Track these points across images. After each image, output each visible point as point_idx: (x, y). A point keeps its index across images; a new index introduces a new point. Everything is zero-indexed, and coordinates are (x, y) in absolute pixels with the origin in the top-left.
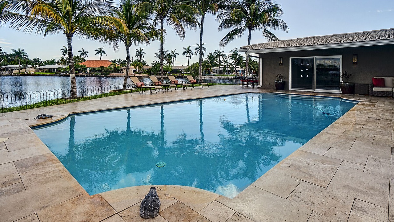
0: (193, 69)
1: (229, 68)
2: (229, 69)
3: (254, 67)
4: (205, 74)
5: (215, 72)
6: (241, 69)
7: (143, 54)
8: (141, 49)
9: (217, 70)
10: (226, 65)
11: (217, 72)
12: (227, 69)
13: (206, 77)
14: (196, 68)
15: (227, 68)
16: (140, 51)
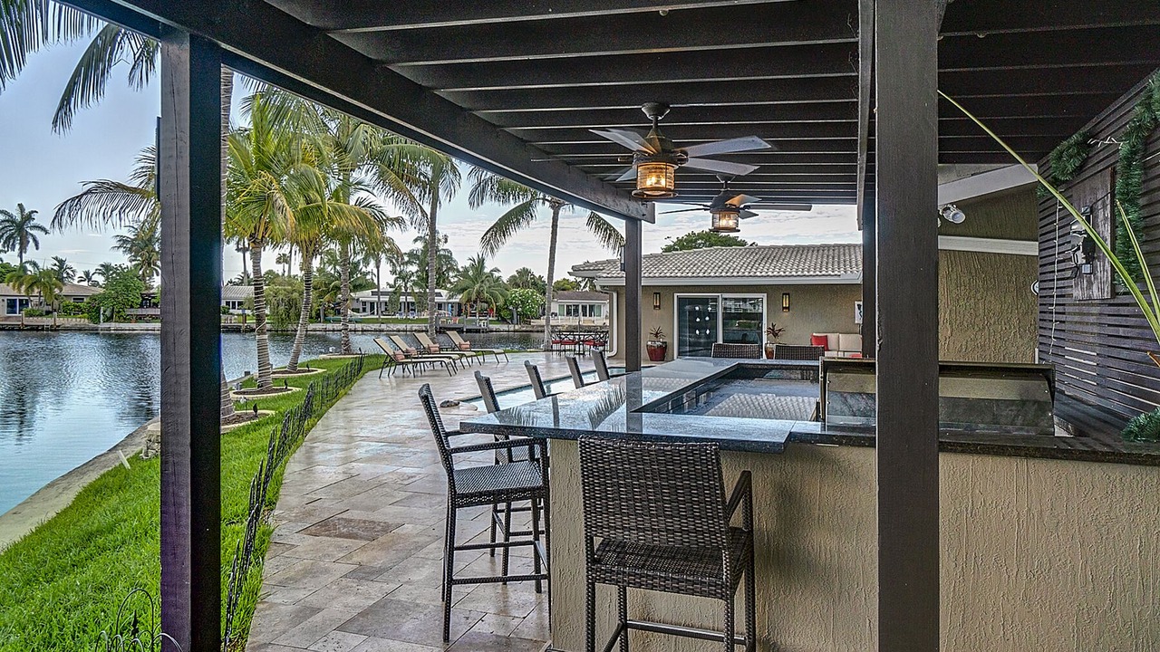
0: (281, 297)
1: (409, 294)
2: (410, 299)
3: (492, 294)
4: (325, 315)
5: (357, 310)
6: (451, 301)
7: (34, 232)
8: (27, 211)
9: (364, 303)
10: (400, 286)
11: (364, 310)
12: (402, 299)
13: (329, 326)
14: (295, 295)
15: (403, 294)
16: (19, 218)
